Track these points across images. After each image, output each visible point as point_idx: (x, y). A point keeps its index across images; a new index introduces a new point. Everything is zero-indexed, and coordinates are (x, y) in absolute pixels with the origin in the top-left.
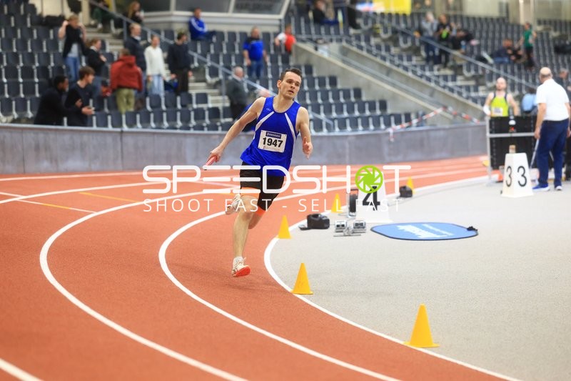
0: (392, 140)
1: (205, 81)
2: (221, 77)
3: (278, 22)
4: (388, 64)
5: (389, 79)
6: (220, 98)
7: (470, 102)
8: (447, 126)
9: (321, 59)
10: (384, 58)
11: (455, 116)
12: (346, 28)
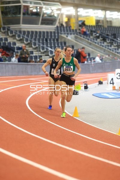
0: (93, 66)
1: (32, 47)
2: (37, 46)
3: (54, 28)
4: (90, 41)
5: (91, 46)
6: (37, 52)
7: (116, 54)
8: (110, 61)
9: (69, 40)
10: (88, 40)
11: (112, 58)
12: (76, 30)
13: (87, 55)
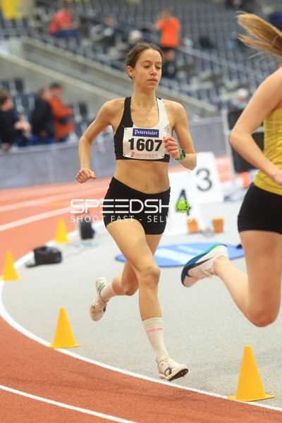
4: (80, 59)
10: (75, 52)
12: (25, 21)
13: (76, 111)
